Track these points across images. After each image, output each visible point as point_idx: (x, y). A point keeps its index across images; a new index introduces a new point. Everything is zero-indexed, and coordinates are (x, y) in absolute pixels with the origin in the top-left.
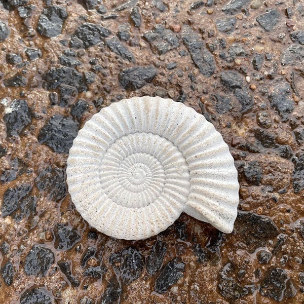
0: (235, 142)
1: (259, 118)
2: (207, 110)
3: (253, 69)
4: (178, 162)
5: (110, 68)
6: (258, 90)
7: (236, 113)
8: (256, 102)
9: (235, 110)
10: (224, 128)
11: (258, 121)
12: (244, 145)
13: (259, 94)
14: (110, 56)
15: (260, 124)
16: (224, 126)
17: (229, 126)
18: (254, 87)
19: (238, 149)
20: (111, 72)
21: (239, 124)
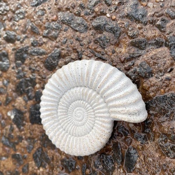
0: (123, 59)
1: (129, 34)
2: (97, 51)
3: (108, 7)
4: (92, 96)
5: (38, 66)
6: (118, 17)
7: (114, 41)
8: (121, 26)
9: (111, 40)
10: (111, 55)
11: (129, 36)
12: (129, 57)
13: (120, 19)
14: (35, 59)
15: (131, 37)
16: (111, 54)
17: (114, 52)
18: (114, 17)
19: (127, 62)
20: (40, 67)
21: (120, 46)
